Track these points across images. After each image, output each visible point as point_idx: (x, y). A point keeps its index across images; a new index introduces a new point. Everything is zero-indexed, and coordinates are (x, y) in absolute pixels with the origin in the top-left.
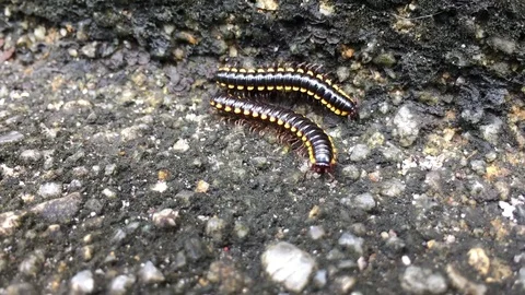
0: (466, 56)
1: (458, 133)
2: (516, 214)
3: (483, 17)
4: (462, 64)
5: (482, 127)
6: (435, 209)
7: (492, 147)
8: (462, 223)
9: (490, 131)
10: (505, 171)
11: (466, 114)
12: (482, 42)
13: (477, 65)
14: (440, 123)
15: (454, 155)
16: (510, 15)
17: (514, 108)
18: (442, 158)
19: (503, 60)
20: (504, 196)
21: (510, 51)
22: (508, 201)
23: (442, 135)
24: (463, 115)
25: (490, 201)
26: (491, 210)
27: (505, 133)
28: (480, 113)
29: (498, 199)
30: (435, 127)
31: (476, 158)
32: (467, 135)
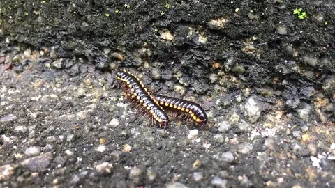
0: (288, 67)
1: (285, 114)
2: (321, 165)
4: (285, 72)
5: (299, 110)
6: (271, 161)
7: (305, 122)
8: (288, 170)
9: (304, 113)
10: (314, 138)
11: (289, 102)
12: (297, 59)
13: (294, 73)
14: (273, 108)
15: (282, 128)
16: (313, 43)
17: (318, 99)
18: (275, 129)
19: (310, 70)
20: (313, 153)
21: (314, 65)
22: (316, 156)
23: (275, 115)
24: (287, 103)
25: (305, 156)
26: (306, 162)
27: (313, 114)
28: (298, 101)
29: (310, 155)
30: (270, 110)
31: (295, 129)
32: (290, 115)
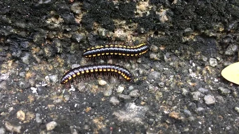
3: (9, 15)
